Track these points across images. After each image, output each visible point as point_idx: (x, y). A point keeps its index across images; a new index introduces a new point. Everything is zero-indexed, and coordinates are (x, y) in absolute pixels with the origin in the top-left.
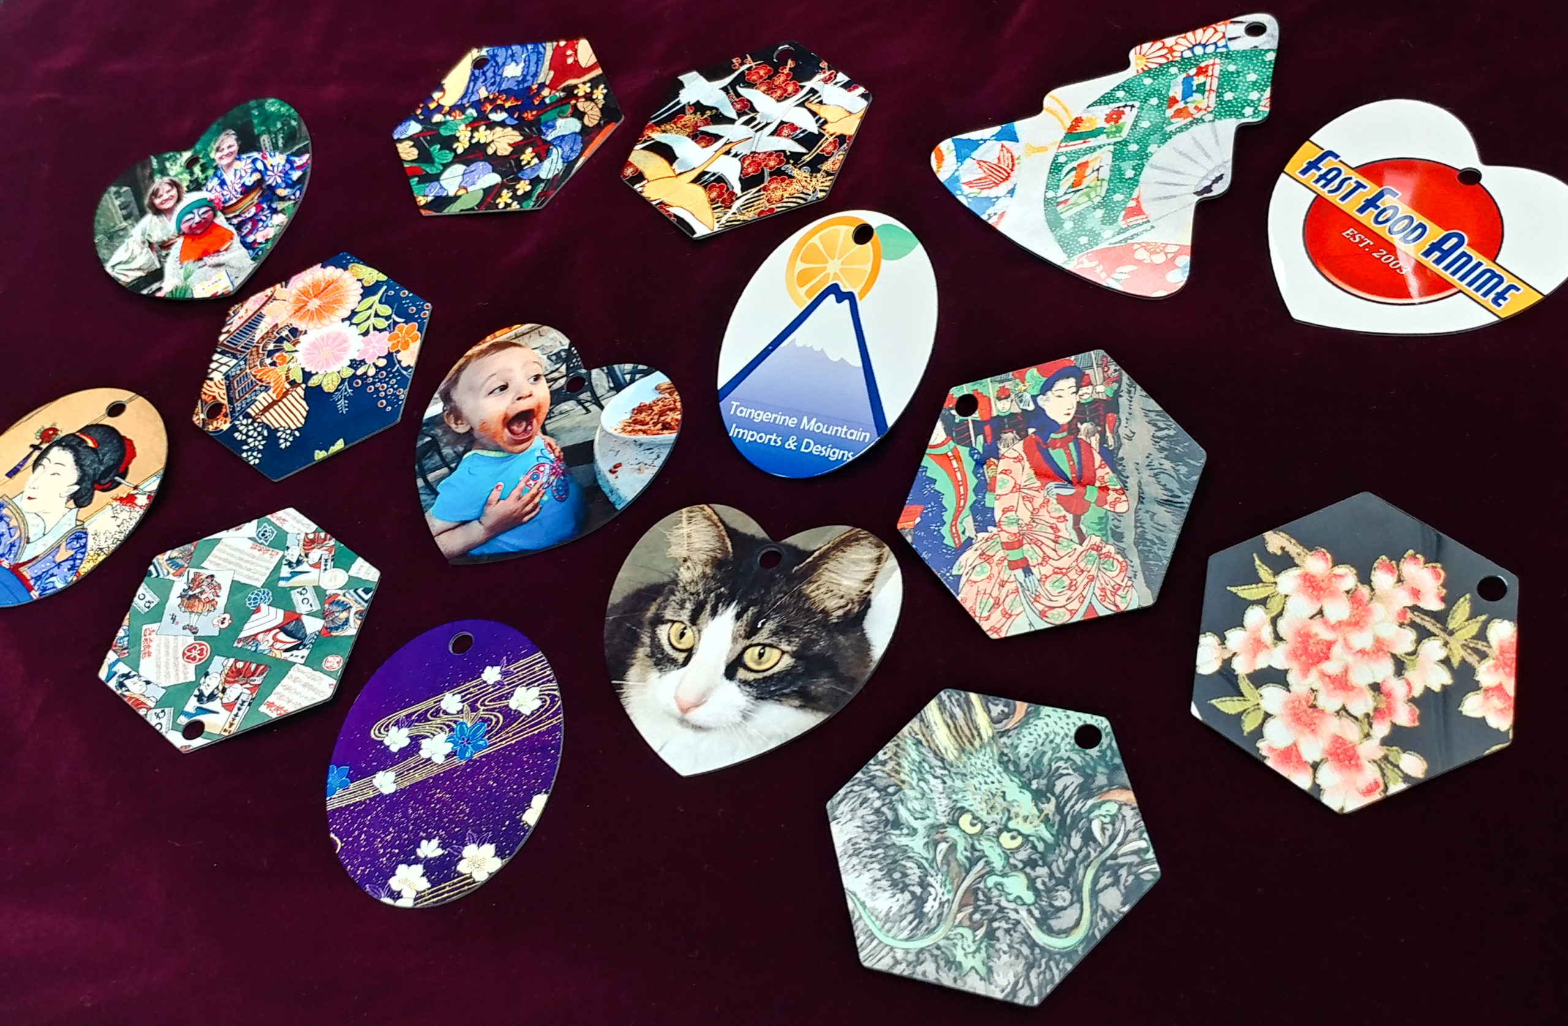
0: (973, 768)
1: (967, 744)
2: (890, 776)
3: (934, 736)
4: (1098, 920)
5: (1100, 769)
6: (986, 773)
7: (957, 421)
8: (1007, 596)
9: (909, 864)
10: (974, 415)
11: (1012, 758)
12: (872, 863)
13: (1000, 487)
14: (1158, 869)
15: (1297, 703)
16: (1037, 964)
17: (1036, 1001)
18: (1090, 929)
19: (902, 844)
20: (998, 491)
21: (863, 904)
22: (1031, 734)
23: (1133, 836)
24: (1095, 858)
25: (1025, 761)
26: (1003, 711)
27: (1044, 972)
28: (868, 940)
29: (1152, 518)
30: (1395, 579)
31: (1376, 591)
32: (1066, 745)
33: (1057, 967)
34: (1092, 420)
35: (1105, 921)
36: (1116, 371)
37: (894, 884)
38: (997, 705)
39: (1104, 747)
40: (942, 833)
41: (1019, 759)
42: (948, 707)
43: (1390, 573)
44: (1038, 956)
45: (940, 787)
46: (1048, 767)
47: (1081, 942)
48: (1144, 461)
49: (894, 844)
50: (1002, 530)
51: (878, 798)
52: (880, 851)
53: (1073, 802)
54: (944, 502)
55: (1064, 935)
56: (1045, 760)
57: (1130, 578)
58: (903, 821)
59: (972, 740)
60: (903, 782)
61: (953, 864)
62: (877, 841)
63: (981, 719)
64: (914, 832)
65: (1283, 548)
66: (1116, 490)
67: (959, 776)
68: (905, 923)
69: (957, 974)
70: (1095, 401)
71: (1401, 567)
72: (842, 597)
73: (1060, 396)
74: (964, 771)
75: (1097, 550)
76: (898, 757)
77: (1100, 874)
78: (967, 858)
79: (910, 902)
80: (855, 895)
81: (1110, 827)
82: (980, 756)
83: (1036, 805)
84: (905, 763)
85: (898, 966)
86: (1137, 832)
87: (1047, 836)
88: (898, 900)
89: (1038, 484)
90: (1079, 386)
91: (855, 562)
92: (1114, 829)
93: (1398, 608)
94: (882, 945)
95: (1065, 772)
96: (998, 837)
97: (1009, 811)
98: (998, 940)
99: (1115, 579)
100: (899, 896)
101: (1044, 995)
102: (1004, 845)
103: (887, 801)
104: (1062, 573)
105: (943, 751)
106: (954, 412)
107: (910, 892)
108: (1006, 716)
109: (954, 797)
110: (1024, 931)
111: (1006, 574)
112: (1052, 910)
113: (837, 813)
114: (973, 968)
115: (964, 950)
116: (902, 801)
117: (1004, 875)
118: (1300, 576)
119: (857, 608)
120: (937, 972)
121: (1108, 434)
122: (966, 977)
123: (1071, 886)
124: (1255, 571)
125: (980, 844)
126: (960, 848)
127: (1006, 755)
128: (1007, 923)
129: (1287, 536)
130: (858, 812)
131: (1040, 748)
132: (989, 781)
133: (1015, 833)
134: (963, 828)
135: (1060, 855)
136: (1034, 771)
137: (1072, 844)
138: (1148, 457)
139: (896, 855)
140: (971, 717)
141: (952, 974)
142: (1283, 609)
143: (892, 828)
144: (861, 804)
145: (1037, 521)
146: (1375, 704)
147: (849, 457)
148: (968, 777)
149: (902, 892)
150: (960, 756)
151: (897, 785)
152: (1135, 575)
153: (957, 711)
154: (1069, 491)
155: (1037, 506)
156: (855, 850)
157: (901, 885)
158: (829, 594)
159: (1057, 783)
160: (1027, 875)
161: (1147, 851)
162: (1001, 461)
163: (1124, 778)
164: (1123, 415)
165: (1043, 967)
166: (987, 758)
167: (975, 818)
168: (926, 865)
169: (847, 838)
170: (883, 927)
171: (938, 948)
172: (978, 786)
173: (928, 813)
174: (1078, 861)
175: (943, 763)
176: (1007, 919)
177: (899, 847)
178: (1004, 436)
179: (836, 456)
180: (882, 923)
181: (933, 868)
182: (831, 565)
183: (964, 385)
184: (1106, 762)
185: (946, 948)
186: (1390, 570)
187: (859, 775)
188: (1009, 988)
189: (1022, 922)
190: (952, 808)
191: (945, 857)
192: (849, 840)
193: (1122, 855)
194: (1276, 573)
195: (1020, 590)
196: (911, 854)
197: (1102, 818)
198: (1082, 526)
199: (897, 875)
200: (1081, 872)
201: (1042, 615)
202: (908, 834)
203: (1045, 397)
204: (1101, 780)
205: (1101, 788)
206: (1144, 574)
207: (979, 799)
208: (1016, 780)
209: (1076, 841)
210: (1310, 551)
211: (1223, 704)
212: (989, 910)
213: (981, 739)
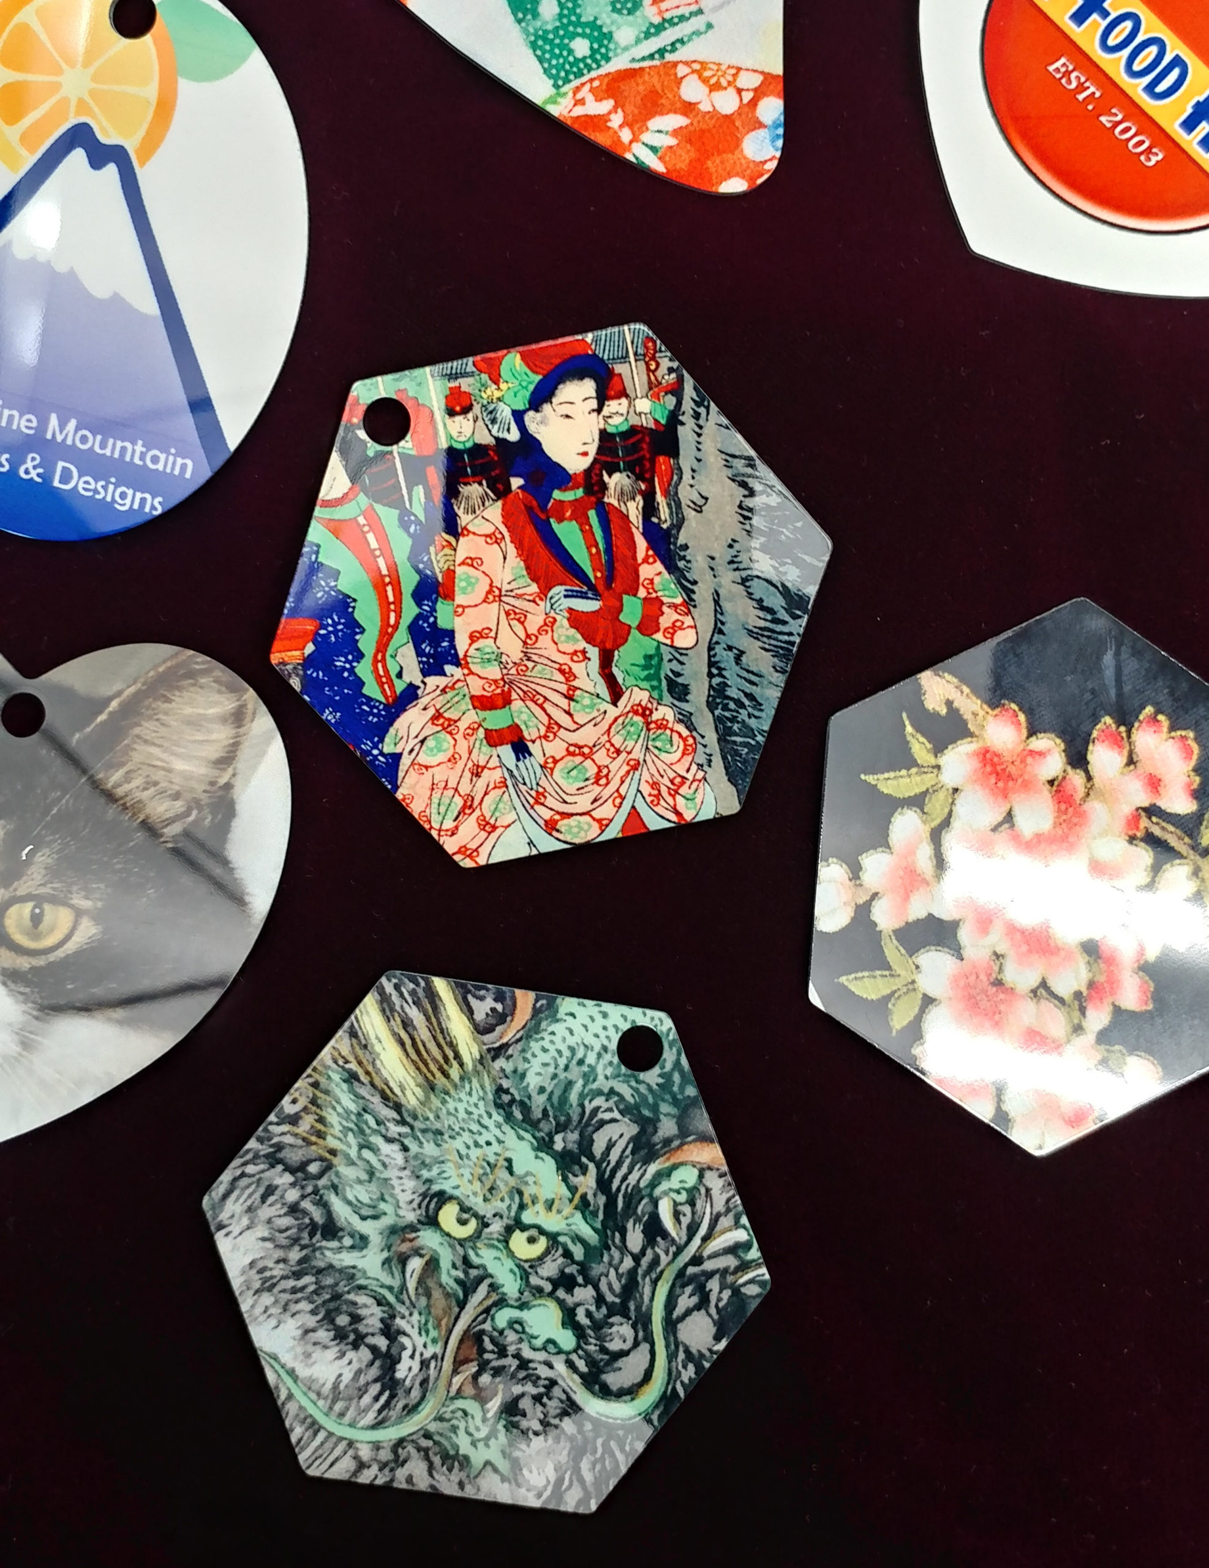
0: (452, 1119)
1: (438, 1074)
2: (309, 1143)
3: (378, 1062)
4: (680, 1367)
5: (665, 1108)
6: (475, 1127)
7: (371, 453)
8: (486, 793)
9: (361, 1299)
10: (402, 443)
11: (518, 1098)
12: (297, 1302)
13: (464, 591)
14: (767, 1277)
15: (973, 977)
16: (589, 1446)
17: (593, 1507)
18: (668, 1384)
19: (345, 1264)
20: (460, 599)
21: (291, 1373)
22: (545, 1050)
23: (725, 1222)
24: (669, 1264)
25: (539, 1102)
26: (493, 1010)
27: (602, 1459)
28: (307, 1434)
29: (738, 659)
30: (1125, 760)
31: (1096, 781)
32: (605, 1067)
33: (622, 1450)
34: (630, 468)
35: (691, 1367)
36: (671, 370)
37: (340, 1335)
38: (482, 999)
39: (668, 1066)
40: (411, 1240)
41: (529, 1097)
42: (398, 1008)
43: (1117, 750)
44: (590, 1435)
45: (399, 1158)
46: (579, 1110)
47: (656, 1406)
48: (723, 554)
49: (331, 1266)
50: (471, 673)
51: (293, 1185)
52: (307, 1279)
53: (624, 1169)
54: (357, 615)
55: (628, 1397)
56: (573, 1097)
57: (700, 766)
58: (341, 1222)
59: (445, 1067)
60: (333, 1152)
61: (437, 1294)
62: (301, 1262)
63: (458, 1026)
64: (361, 1242)
65: (949, 703)
66: (675, 607)
67: (430, 1135)
68: (367, 1399)
69: (463, 1475)
70: (634, 430)
71: (1134, 737)
72: (176, 796)
73: (568, 416)
74: (438, 1125)
75: (643, 715)
76: (318, 1106)
77: (678, 1291)
78: (458, 1281)
79: (371, 1363)
80: (276, 1359)
81: (687, 1209)
82: (463, 1095)
83: (565, 1179)
84: (332, 1118)
85: (365, 1472)
86: (731, 1215)
87: (586, 1231)
88: (350, 1363)
89: (534, 588)
90: (602, 397)
91: (195, 723)
92: (693, 1213)
93: (1127, 809)
94: (334, 1439)
95: (607, 1116)
96: (506, 1242)
97: (520, 1193)
98: (524, 1415)
99: (673, 767)
100: (351, 1354)
101: (605, 1493)
102: (518, 1255)
103: (309, 1189)
104: (583, 754)
105: (397, 1091)
106: (362, 434)
107: (369, 1346)
108: (500, 1018)
109: (425, 1174)
110: (564, 1397)
111: (483, 753)
112: (606, 1357)
113: (224, 1216)
114: (487, 1463)
115: (470, 1435)
116: (335, 1188)
117: (523, 1306)
118: (976, 754)
119: (210, 817)
120: (431, 1475)
121: (659, 498)
122: (477, 1480)
123: (633, 1315)
124: (905, 746)
125: (477, 1255)
126: (445, 1263)
127: (507, 1092)
128: (535, 1384)
129: (955, 680)
130: (260, 1212)
131: (562, 1075)
132: (482, 1141)
133: (534, 1232)
134: (446, 1229)
135: (610, 1264)
136: (555, 1118)
137: (629, 1244)
138: (731, 546)
139: (337, 1284)
140: (439, 1024)
141: (456, 1476)
142: (951, 812)
143: (324, 1237)
144: (264, 1198)
145: (535, 658)
146: (1090, 975)
147: (155, 506)
148: (446, 1137)
149: (355, 1346)
150: (427, 1098)
151: (322, 1159)
152: (710, 761)
153: (414, 1013)
154: (590, 606)
155: (533, 630)
156: (265, 1280)
157: (352, 1337)
158: (152, 790)
159: (595, 1136)
160: (561, 1303)
161: (747, 1246)
162: (462, 539)
163: (703, 1121)
164: (686, 460)
165: (600, 1451)
166: (474, 1099)
167: (464, 1209)
168: (391, 1299)
169: (247, 1260)
170: (331, 1408)
171: (427, 1436)
172: (464, 1151)
173: (382, 1206)
174: (640, 1271)
175: (400, 1113)
176: (535, 1379)
177: (341, 1271)
178: (465, 490)
179: (128, 501)
180: (329, 1401)
181: (403, 1303)
182: (147, 728)
183: (379, 378)
184: (674, 1097)
185: (441, 1435)
186: (1116, 741)
187: (252, 1144)
188: (550, 1489)
189: (560, 1382)
190: (424, 1195)
191: (421, 1281)
192: (252, 1264)
193: (710, 1257)
194: (939, 749)
195: (509, 783)
196: (362, 1282)
197: (674, 1195)
198: (615, 670)
199: (343, 1320)
200: (647, 1291)
201: (550, 827)
202: (352, 1247)
203: (538, 415)
204: (667, 1127)
205: (667, 1142)
206: (724, 758)
207: (467, 1176)
208: (528, 1136)
209: (635, 1238)
210: (993, 709)
211: (858, 982)
212: (504, 1367)
213: (461, 1065)
